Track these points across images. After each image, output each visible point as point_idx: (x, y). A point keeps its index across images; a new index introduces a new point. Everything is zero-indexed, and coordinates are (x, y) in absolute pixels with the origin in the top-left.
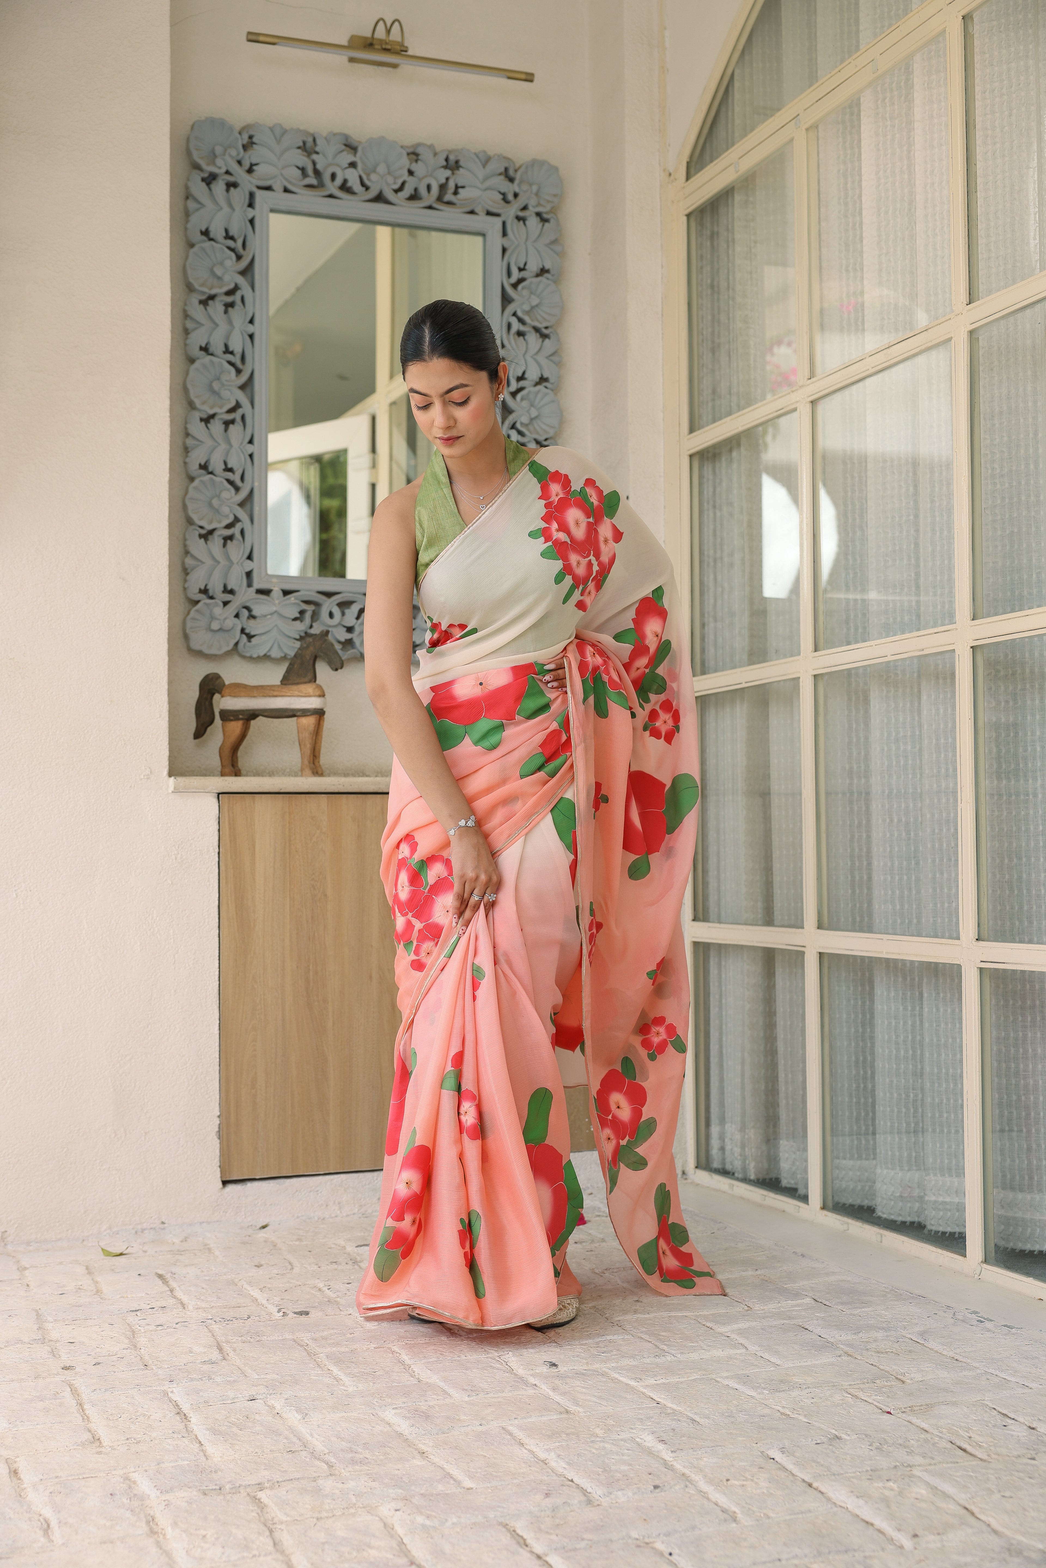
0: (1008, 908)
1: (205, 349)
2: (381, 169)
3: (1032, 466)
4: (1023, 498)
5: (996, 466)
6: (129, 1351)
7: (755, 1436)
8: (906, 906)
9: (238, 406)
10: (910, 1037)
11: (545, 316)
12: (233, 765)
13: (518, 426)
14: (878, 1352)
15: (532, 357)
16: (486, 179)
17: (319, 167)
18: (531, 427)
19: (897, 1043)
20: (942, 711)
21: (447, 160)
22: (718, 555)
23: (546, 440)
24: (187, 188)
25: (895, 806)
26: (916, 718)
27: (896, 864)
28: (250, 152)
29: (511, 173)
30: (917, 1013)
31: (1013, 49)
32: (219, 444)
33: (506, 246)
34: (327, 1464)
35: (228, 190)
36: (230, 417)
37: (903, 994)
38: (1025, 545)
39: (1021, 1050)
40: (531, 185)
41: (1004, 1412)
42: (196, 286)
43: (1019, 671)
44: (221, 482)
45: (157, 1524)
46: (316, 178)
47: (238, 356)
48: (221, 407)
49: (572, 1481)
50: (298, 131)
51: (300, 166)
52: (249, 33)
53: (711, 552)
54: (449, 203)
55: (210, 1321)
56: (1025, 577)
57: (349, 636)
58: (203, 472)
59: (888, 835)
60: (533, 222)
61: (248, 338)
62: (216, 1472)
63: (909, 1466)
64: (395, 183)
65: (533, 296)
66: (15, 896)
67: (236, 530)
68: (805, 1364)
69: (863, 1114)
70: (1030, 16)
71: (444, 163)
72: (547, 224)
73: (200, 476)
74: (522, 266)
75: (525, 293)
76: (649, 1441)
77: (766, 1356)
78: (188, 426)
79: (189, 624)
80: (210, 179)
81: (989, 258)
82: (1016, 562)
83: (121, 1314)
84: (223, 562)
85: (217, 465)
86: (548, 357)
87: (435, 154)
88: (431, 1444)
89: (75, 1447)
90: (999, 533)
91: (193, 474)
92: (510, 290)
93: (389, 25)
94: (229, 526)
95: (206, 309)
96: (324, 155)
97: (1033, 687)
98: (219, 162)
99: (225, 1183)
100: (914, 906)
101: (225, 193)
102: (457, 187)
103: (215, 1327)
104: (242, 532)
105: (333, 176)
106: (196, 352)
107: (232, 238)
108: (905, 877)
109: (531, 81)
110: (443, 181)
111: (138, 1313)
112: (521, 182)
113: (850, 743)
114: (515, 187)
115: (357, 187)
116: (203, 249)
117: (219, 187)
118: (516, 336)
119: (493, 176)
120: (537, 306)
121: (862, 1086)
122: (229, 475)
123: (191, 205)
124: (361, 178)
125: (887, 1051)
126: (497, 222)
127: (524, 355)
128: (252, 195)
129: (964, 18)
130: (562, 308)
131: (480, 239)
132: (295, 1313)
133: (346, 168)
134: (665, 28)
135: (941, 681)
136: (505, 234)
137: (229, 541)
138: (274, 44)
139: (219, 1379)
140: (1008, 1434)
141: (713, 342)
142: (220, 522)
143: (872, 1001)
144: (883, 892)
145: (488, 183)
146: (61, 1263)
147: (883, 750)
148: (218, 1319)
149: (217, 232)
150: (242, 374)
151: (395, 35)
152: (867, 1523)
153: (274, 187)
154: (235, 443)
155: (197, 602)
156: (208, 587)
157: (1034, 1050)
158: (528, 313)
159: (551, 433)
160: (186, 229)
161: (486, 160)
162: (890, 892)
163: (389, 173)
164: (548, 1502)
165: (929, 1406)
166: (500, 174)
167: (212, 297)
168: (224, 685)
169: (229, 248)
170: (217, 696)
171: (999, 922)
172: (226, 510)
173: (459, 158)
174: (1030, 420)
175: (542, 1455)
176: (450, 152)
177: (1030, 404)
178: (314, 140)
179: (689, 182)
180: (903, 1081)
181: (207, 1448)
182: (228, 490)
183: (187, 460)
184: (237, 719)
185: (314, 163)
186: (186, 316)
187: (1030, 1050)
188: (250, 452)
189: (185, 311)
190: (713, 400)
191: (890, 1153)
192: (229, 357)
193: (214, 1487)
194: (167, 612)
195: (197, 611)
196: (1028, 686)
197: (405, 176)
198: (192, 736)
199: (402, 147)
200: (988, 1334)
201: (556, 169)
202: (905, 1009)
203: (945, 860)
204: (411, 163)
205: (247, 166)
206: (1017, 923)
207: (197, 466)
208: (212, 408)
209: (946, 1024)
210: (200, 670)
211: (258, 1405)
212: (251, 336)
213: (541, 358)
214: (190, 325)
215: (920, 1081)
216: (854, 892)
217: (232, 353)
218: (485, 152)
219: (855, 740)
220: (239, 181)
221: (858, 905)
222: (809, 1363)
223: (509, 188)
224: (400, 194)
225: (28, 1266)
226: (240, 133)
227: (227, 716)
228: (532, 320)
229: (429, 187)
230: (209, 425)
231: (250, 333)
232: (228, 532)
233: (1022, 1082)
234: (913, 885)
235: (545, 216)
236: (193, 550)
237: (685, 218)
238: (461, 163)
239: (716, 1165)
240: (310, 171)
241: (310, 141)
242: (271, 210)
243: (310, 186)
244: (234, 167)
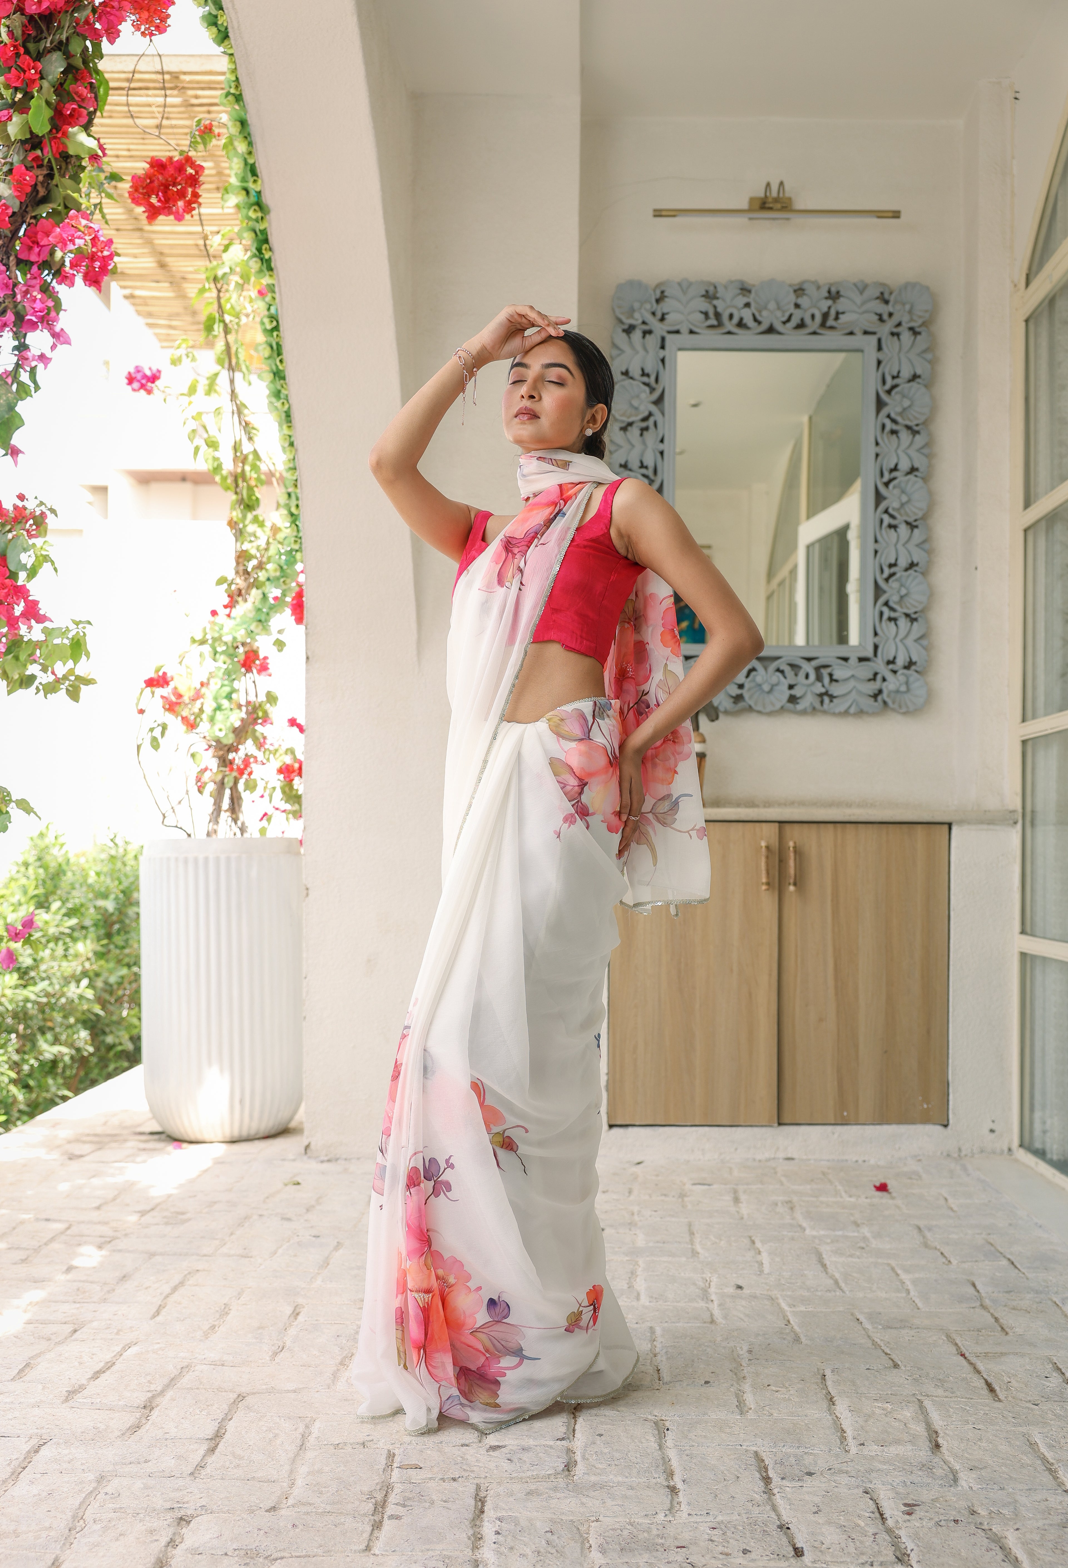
1: (624, 466)
2: (771, 306)
7: (828, 1357)
11: (917, 415)
13: (890, 511)
14: (1013, 1309)
15: (903, 451)
16: (864, 303)
17: (719, 310)
18: (902, 511)
21: (829, 292)
23: (916, 521)
28: (662, 305)
29: (886, 296)
33: (880, 359)
35: (644, 337)
40: (904, 304)
46: (716, 319)
47: (651, 470)
50: (702, 282)
51: (703, 310)
52: (655, 210)
54: (832, 328)
57: (739, 692)
60: (906, 336)
61: (659, 455)
63: (927, 1395)
64: (783, 316)
65: (905, 400)
68: (939, 1310)
71: (827, 295)
72: (918, 337)
74: (895, 375)
75: (898, 397)
76: (743, 1350)
77: (918, 1301)
80: (629, 330)
86: (919, 450)
87: (818, 288)
92: (884, 396)
93: (778, 186)
95: (626, 434)
96: (724, 300)
98: (637, 315)
99: (611, 1126)
101: (641, 339)
102: (838, 313)
105: (731, 316)
107: (648, 375)
109: (898, 217)
110: (825, 309)
112: (896, 302)
114: (890, 308)
115: (751, 323)
117: (637, 335)
118: (890, 434)
119: (870, 300)
120: (910, 407)
123: (614, 352)
124: (754, 315)
126: (873, 340)
127: (896, 451)
128: (663, 339)
130: (932, 407)
131: (857, 355)
133: (742, 308)
138: (674, 216)
145: (865, 308)
149: (636, 372)
153: (682, 331)
158: (899, 414)
159: (921, 514)
161: (862, 288)
163: (778, 309)
165: (1003, 1354)
166: (876, 298)
167: (630, 424)
169: (645, 384)
173: (840, 289)
176: (831, 285)
178: (715, 287)
179: (1027, 290)
185: (715, 307)
192: (644, 471)
197: (791, 309)
199: (789, 285)
201: (928, 288)
204: (797, 298)
205: (659, 315)
212: (662, 453)
213: (912, 452)
217: (646, 467)
218: (862, 281)
220: (653, 329)
222: (943, 1310)
223: (884, 309)
224: (789, 325)
226: (654, 290)
228: (904, 419)
229: (813, 316)
231: (661, 450)
235: (918, 330)
237: (1024, 322)
238: (842, 293)
239: (1038, 1145)
240: (711, 314)
241: (711, 289)
242: (680, 349)
243: (711, 327)
244: (649, 318)
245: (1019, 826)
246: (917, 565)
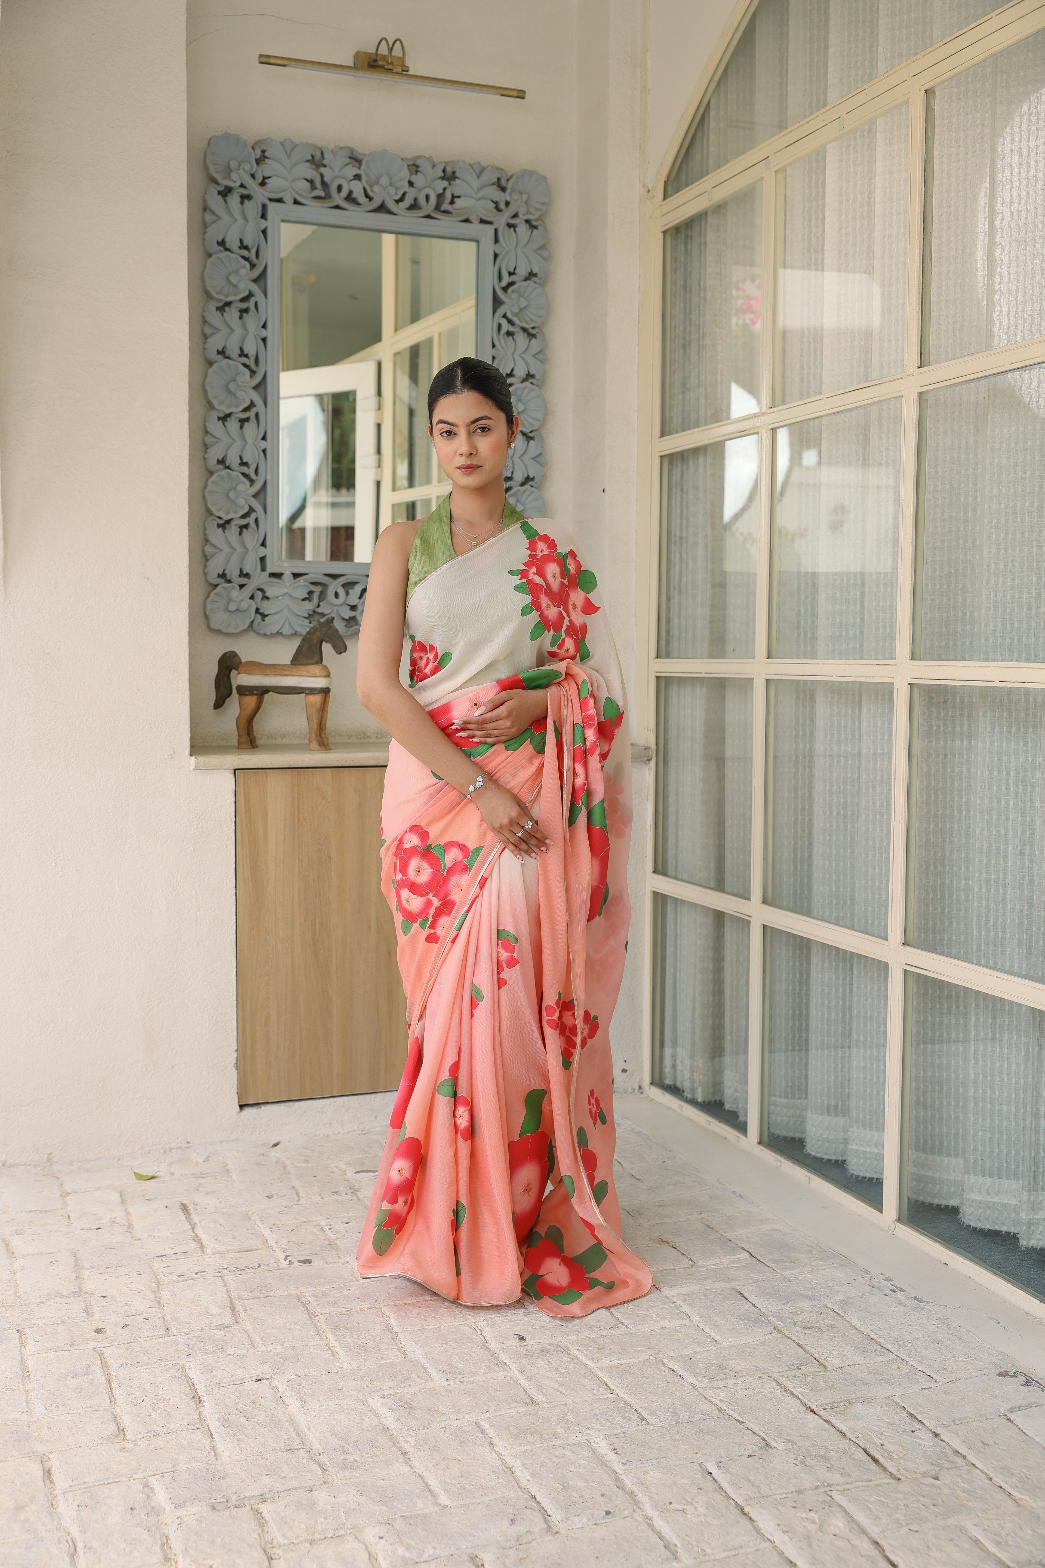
0: (931, 909)
1: (222, 353)
2: (384, 181)
3: (970, 514)
4: (961, 542)
5: (938, 511)
6: (154, 1309)
7: (696, 1443)
8: (841, 889)
9: (252, 405)
10: (841, 1003)
11: (533, 317)
12: (249, 734)
14: (804, 1328)
15: (519, 356)
16: (480, 189)
17: (326, 179)
19: (829, 1008)
20: (879, 724)
21: (444, 171)
22: (684, 534)
23: (532, 432)
24: (205, 201)
25: (835, 800)
26: (857, 723)
27: (834, 852)
28: (262, 166)
29: (503, 182)
30: (848, 982)
31: (970, 117)
32: (235, 441)
33: (497, 252)
34: (321, 1467)
35: (242, 203)
36: (244, 415)
37: (836, 965)
38: (960, 586)
39: (937, 1033)
40: (521, 194)
41: (913, 1412)
42: (214, 294)
43: (950, 700)
44: (238, 476)
45: (170, 1547)
46: (323, 190)
47: (253, 359)
48: (237, 407)
49: (534, 1497)
50: (307, 145)
51: (309, 177)
52: (261, 56)
53: (678, 533)
54: (446, 212)
55: (225, 1271)
56: (960, 615)
57: (352, 614)
58: (220, 466)
59: (828, 825)
60: (523, 229)
61: (261, 342)
62: (224, 1478)
63: (829, 1485)
64: (396, 194)
65: (521, 299)
66: (54, 864)
67: (251, 520)
68: (741, 1343)
69: (797, 1060)
70: (988, 85)
71: (442, 174)
72: (535, 231)
73: (217, 471)
74: (512, 271)
75: (514, 296)
76: (603, 1448)
77: (707, 1329)
78: (207, 424)
79: (209, 606)
80: (226, 193)
81: (940, 316)
82: (952, 600)
83: (148, 1259)
84: (239, 549)
85: (233, 460)
86: (534, 356)
87: (434, 166)
88: (413, 1443)
89: (102, 1441)
90: (938, 573)
91: (212, 469)
92: (500, 293)
93: (391, 46)
94: (244, 516)
95: (222, 315)
96: (331, 168)
97: (962, 715)
98: (234, 176)
99: (242, 1107)
100: (849, 890)
101: (240, 205)
102: (453, 197)
103: (229, 1278)
104: (256, 521)
105: (340, 188)
106: (214, 356)
107: (246, 248)
108: (841, 864)
109: (523, 98)
110: (441, 191)
111: (163, 1259)
112: (513, 191)
113: (797, 736)
114: (507, 196)
115: (361, 198)
116: (219, 259)
117: (234, 200)
118: (506, 336)
119: (487, 186)
120: (525, 307)
121: (797, 1036)
122: (244, 469)
123: (209, 217)
124: (364, 189)
125: (820, 1014)
126: (490, 229)
127: (513, 353)
128: (264, 207)
129: (926, 91)
130: (548, 309)
131: (474, 244)
132: (300, 1262)
133: (351, 180)
134: (648, 51)
135: (880, 697)
136: (496, 241)
137: (244, 530)
138: (284, 66)
139: (230, 1351)
140: (916, 1442)
141: (684, 339)
142: (236, 512)
143: (809, 963)
144: (821, 876)
145: (482, 193)
146: (98, 1188)
147: (826, 750)
148: (232, 1269)
149: (233, 243)
150: (256, 375)
151: (397, 51)
152: (791, 1562)
153: (285, 200)
154: (250, 440)
155: (216, 586)
156: (226, 572)
157: (949, 1034)
158: (516, 314)
159: (537, 425)
160: (204, 240)
161: (480, 171)
162: (827, 876)
163: (391, 185)
164: (513, 1530)
165: (848, 1403)
166: (493, 184)
167: (228, 304)
168: (241, 662)
169: (244, 257)
170: (234, 673)
171: (923, 921)
172: (241, 501)
173: (455, 169)
174: (971, 470)
175: (510, 1461)
176: (447, 163)
177: (971, 456)
178: (322, 153)
179: (666, 201)
180: (833, 1040)
181: (218, 1443)
182: (244, 483)
183: (206, 456)
184: (252, 694)
185: (322, 176)
186: (205, 322)
187: (945, 1034)
188: (263, 448)
189: (203, 317)
190: (683, 393)
191: (819, 1101)
192: (244, 360)
193: (222, 1500)
194: (187, 607)
195: (216, 594)
196: (958, 714)
197: (406, 187)
198: (213, 708)
199: (402, 159)
200: (900, 1308)
201: (545, 178)
202: (837, 978)
203: (877, 857)
204: (411, 175)
205: (260, 179)
206: (939, 923)
207: (216, 462)
208: (228, 407)
209: (873, 999)
210: (219, 648)
211: (264, 1385)
212: (264, 340)
213: (528, 357)
214: (208, 330)
215: (848, 1041)
216: (796, 868)
217: (246, 356)
218: (479, 163)
219: (801, 733)
220: (252, 194)
221: (799, 880)
222: (744, 1342)
223: (501, 197)
224: (401, 204)
225: (70, 1191)
226: (253, 148)
227: (243, 691)
228: (521, 322)
229: (427, 197)
230: (226, 423)
231: (263, 337)
232: (243, 522)
233: (937, 1061)
234: (848, 871)
235: (534, 223)
236: (212, 539)
237: (662, 234)
238: (457, 174)
239: (668, 1081)
240: (318, 183)
241: (318, 154)
242: (283, 221)
243: (317, 198)
244: (248, 181)
245: (653, 763)
246: (532, 479)
